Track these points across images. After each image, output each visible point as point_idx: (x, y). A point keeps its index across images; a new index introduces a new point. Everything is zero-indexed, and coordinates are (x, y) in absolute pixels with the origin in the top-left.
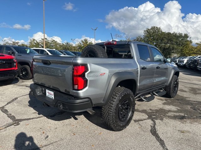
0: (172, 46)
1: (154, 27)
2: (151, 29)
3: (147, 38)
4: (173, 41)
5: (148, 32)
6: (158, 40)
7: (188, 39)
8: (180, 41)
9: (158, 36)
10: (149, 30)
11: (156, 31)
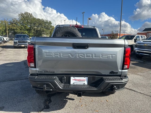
0: (42, 29)
1: (27, 13)
2: (25, 13)
3: (22, 21)
4: (42, 25)
5: (22, 16)
6: (31, 24)
7: (52, 25)
8: (47, 26)
9: (31, 20)
10: (23, 14)
11: (29, 16)
